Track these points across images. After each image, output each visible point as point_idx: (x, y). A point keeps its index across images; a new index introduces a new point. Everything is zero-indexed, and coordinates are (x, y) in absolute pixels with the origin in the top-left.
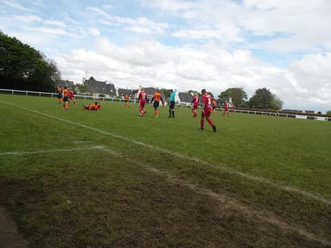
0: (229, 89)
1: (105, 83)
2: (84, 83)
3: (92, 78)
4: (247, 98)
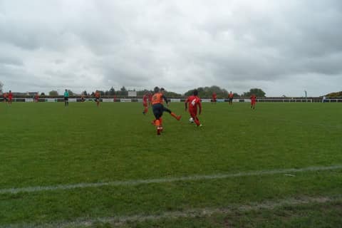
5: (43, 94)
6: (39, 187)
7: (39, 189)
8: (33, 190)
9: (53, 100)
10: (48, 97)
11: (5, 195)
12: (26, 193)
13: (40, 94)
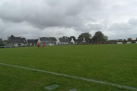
0: (83, 34)
1: (20, 38)
2: (9, 39)
3: (12, 36)
4: (91, 37)
5: (124, 40)
6: (131, 87)
7: (131, 88)
8: (128, 88)
9: (129, 43)
10: (127, 41)
11: (116, 87)
12: (125, 89)
13: (123, 40)
